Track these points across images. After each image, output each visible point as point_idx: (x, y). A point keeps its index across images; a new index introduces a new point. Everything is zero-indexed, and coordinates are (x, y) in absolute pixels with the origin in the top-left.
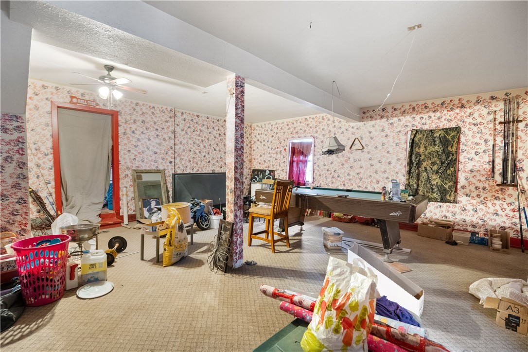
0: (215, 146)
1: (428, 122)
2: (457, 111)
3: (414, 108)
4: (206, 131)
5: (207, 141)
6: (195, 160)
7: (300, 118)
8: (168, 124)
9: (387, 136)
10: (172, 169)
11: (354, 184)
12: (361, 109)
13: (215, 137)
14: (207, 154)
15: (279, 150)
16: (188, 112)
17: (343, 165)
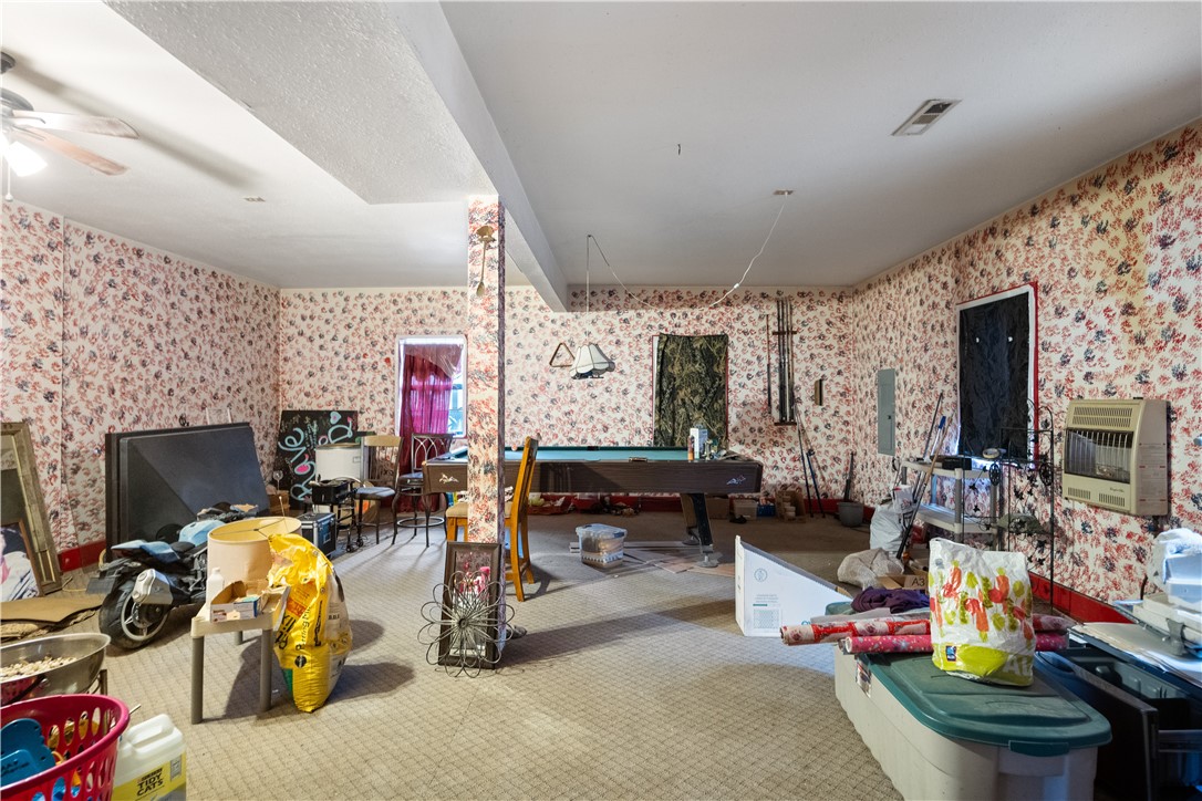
0: (187, 345)
1: (684, 323)
2: (722, 309)
3: (661, 297)
4: (163, 299)
5: (164, 329)
6: (129, 388)
7: (429, 290)
8: (41, 268)
9: (618, 342)
10: (55, 417)
11: (560, 436)
12: (570, 286)
13: (188, 319)
14: (164, 370)
15: (368, 360)
16: (108, 236)
17: (534, 396)
